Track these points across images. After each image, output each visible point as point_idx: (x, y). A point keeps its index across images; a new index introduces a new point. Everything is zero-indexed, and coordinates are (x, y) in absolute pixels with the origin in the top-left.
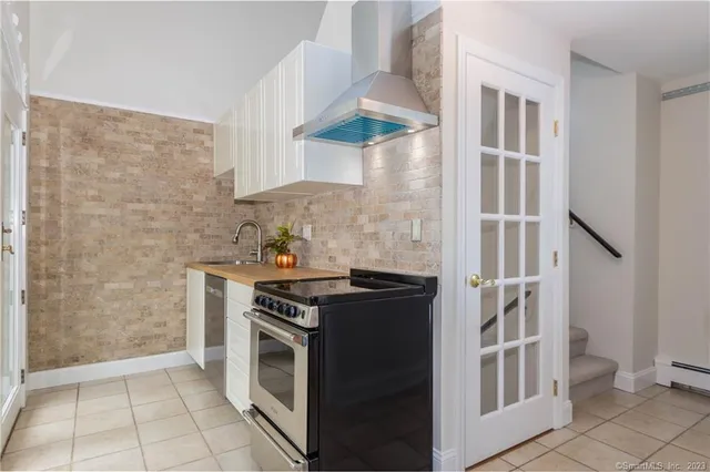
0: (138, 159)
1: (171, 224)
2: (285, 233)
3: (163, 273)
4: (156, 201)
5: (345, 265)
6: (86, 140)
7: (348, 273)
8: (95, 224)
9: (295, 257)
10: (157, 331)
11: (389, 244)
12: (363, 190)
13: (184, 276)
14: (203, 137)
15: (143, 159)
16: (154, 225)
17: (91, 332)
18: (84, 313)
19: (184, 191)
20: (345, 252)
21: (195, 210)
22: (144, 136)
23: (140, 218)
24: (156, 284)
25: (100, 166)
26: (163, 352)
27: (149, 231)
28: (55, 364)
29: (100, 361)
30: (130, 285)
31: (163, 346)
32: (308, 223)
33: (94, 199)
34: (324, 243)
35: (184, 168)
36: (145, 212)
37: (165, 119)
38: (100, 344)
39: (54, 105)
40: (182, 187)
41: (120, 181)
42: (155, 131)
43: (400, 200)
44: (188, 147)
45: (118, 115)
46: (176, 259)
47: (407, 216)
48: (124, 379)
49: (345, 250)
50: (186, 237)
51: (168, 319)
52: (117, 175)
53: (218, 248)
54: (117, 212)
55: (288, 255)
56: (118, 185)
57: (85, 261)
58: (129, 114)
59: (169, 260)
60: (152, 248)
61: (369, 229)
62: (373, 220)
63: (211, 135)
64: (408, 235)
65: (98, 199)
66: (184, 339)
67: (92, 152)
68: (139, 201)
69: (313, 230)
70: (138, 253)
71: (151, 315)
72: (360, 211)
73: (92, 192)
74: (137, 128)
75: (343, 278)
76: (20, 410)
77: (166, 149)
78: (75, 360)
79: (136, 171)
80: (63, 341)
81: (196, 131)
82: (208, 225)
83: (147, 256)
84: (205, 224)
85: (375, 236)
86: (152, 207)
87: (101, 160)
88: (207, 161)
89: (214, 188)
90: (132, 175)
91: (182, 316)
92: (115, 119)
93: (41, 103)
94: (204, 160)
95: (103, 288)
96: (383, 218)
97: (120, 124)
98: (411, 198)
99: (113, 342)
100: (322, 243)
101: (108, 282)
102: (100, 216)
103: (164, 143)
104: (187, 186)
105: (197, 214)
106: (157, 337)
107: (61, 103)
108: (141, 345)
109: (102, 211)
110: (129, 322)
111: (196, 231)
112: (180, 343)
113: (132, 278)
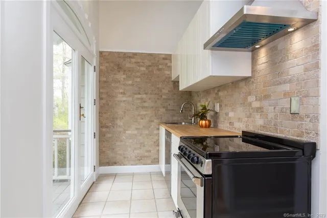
0: (138, 74)
1: (152, 104)
2: (204, 108)
3: (150, 127)
4: (146, 94)
5: (239, 128)
6: (119, 68)
7: (240, 134)
8: (122, 104)
9: (210, 121)
10: (147, 154)
11: (271, 115)
12: (252, 80)
13: (158, 129)
14: (167, 61)
15: (141, 75)
16: (146, 104)
17: (121, 152)
18: (118, 143)
19: (158, 88)
20: (239, 120)
21: (164, 97)
22: (141, 64)
23: (140, 101)
24: (147, 132)
25: (124, 79)
26: (149, 164)
27: (143, 107)
28: (108, 164)
29: (124, 165)
30: (136, 132)
31: (149, 162)
32: (217, 103)
33: (122, 93)
34: (227, 114)
35: (158, 77)
36: (142, 99)
37: (150, 55)
38: (125, 158)
39: (107, 54)
40: (158, 86)
41: (132, 85)
42: (146, 61)
43: (280, 83)
44: (160, 67)
45: (131, 55)
46: (155, 121)
47: (287, 95)
48: (133, 174)
49: (239, 119)
50: (159, 110)
51: (151, 149)
52: (130, 82)
53: (173, 116)
54: (130, 99)
55: (206, 120)
56: (131, 87)
57: (119, 120)
58: (135, 54)
59: (152, 121)
60: (145, 115)
61: (256, 104)
62: (259, 99)
63: (170, 60)
64: (286, 109)
65: (123, 93)
66: (158, 159)
67: (122, 73)
68: (139, 94)
69: (220, 106)
70: (139, 118)
71: (144, 146)
72: (250, 94)
73: (121, 91)
74: (139, 61)
75: (237, 137)
76: (93, 183)
77: (150, 69)
78: (115, 163)
79: (138, 80)
80: (111, 155)
81: (164, 59)
82: (169, 105)
83: (142, 119)
84: (168, 104)
85: (260, 110)
86: (144, 96)
87: (124, 76)
88: (169, 73)
89: (172, 86)
90: (137, 82)
91: (157, 148)
92: (130, 57)
93: (104, 54)
94: (167, 72)
95: (125, 133)
96: (267, 97)
97: (132, 59)
98: (290, 81)
99: (129, 157)
100: (225, 113)
101: (127, 130)
102: (124, 101)
103: (150, 66)
104: (160, 86)
105: (164, 99)
106: (147, 157)
107: (110, 53)
108: (140, 160)
109: (124, 99)
110: (135, 149)
111: (164, 107)
112: (156, 161)
113: (137, 129)
